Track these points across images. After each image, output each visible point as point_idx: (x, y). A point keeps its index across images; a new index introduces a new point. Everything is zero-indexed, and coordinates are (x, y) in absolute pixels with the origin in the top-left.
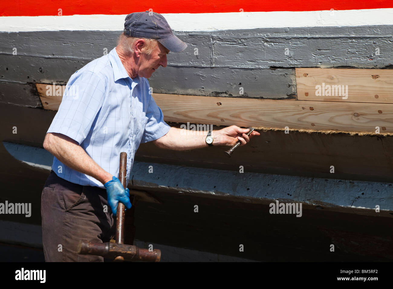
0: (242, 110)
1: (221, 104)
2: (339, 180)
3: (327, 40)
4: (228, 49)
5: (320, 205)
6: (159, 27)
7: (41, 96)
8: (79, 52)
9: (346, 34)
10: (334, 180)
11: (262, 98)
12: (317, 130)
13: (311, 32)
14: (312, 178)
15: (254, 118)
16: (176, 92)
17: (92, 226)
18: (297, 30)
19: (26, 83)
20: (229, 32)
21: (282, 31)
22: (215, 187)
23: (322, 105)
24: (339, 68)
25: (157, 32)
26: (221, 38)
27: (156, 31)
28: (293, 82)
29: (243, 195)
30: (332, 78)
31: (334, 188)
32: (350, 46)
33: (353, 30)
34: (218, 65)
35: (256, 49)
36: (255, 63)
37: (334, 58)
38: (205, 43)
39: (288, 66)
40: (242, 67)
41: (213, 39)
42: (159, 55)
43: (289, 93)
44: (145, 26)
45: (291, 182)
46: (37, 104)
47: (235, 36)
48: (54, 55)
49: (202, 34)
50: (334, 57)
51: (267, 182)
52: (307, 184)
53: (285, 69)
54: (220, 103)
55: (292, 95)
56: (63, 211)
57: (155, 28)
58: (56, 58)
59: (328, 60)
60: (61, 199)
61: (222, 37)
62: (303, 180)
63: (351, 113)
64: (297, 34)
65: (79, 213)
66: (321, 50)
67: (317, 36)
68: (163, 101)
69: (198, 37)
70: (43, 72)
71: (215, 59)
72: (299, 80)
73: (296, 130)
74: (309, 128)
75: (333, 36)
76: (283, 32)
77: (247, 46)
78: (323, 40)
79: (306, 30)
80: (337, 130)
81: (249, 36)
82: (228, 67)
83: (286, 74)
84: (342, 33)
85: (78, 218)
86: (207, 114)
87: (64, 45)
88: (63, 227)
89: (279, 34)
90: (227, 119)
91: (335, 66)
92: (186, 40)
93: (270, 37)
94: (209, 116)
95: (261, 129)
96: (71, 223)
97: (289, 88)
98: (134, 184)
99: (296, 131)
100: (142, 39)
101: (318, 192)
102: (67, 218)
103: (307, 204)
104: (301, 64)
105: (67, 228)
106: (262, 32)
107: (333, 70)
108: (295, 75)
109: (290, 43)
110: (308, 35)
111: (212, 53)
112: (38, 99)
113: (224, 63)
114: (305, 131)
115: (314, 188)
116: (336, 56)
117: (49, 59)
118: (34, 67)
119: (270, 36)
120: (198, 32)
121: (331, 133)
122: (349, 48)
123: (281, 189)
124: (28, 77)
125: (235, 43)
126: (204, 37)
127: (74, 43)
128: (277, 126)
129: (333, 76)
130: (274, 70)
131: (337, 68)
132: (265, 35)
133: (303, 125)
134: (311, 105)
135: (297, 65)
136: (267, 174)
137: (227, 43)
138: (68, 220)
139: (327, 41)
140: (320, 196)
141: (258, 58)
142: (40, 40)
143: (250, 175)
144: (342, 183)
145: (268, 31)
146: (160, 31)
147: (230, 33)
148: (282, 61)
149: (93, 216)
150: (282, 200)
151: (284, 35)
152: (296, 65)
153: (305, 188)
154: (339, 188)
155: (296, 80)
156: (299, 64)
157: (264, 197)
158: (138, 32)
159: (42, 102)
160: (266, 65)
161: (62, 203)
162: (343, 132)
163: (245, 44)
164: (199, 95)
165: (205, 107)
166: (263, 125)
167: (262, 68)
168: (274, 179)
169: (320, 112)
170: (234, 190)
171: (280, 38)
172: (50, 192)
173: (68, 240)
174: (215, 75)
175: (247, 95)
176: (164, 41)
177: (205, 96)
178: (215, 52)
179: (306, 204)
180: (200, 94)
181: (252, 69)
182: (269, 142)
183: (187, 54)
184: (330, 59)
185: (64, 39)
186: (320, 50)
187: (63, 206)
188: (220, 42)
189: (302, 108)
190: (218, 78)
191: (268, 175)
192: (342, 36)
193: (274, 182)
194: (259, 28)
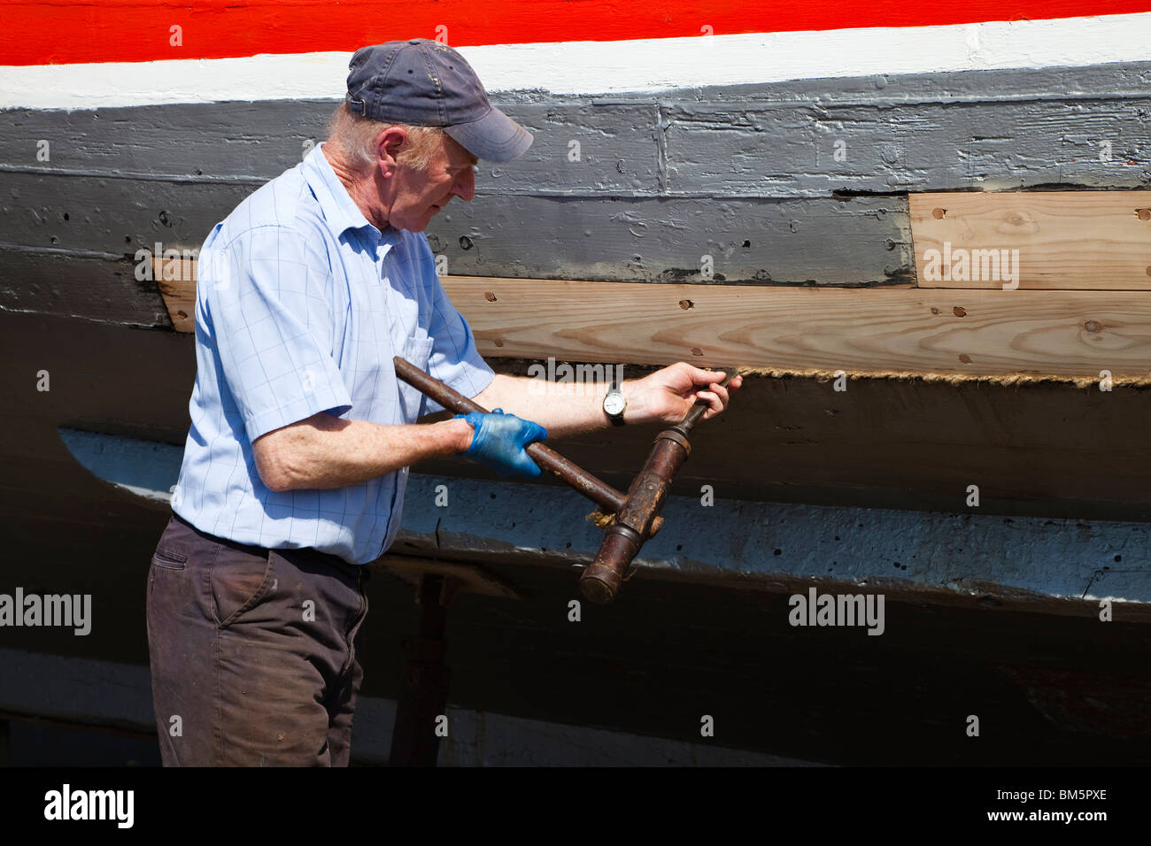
0: (754, 322)
1: (691, 305)
2: (1046, 520)
3: (1001, 109)
4: (710, 144)
5: (991, 594)
6: (449, 91)
7: (166, 294)
8: (273, 164)
9: (1056, 91)
10: (1029, 519)
11: (812, 284)
12: (976, 375)
13: (954, 85)
14: (966, 516)
15: (790, 343)
16: (558, 273)
17: (297, 668)
18: (910, 83)
19: (122, 257)
20: (711, 91)
21: (867, 85)
22: (679, 548)
23: (991, 300)
24: (1037, 189)
25: (441, 106)
26: (687, 112)
27: (439, 103)
28: (903, 235)
29: (763, 570)
30: (1018, 221)
31: (1033, 544)
32: (1070, 125)
33: (1077, 77)
34: (680, 189)
35: (792, 140)
36: (789, 182)
37: (1022, 161)
38: (640, 127)
39: (887, 188)
40: (751, 195)
41: (665, 115)
42: (448, 171)
43: (893, 269)
44: (406, 90)
45: (904, 529)
46: (154, 317)
47: (728, 105)
48: (200, 173)
49: (631, 101)
50: (1024, 158)
51: (834, 530)
52: (952, 532)
53: (877, 199)
54: (689, 301)
55: (901, 272)
56: (212, 626)
57: (434, 95)
58: (208, 183)
59: (1005, 169)
60: (205, 593)
61: (691, 108)
62: (940, 522)
63: (1077, 322)
64: (911, 92)
65: (260, 632)
66: (984, 138)
67: (971, 98)
68: (522, 300)
69: (619, 110)
70: (169, 223)
71: (672, 172)
72: (920, 229)
73: (915, 375)
74: (954, 370)
75: (1018, 96)
76: (869, 89)
77: (764, 133)
78: (991, 108)
79: (938, 81)
80: (1036, 373)
81: (770, 104)
82: (710, 196)
83: (880, 210)
84: (1045, 87)
85: (257, 647)
86: (652, 334)
87: (230, 144)
88: (214, 674)
89: (857, 95)
90: (709, 349)
91: (1025, 185)
92: (583, 121)
93: (831, 104)
94: (656, 339)
95: (813, 373)
96: (238, 661)
97: (892, 252)
98: (442, 543)
99: (916, 378)
100: (397, 129)
101: (985, 556)
102: (226, 647)
103: (954, 591)
104: (924, 181)
105: (225, 676)
106: (809, 90)
107: (1019, 195)
108: (908, 215)
109: (892, 120)
110: (943, 95)
111: (663, 156)
112: (158, 302)
113: (697, 185)
114: (942, 377)
115: (972, 545)
116: (1030, 156)
117: (185, 187)
118: (145, 209)
119: (833, 101)
120: (618, 96)
121: (1018, 383)
122: (1066, 130)
123: (875, 549)
124: (128, 240)
125: (729, 125)
126: (638, 110)
127: (259, 138)
128: (858, 366)
129: (1020, 214)
130: (846, 200)
131: (1032, 191)
132: (818, 99)
133: (934, 359)
134: (958, 301)
135: (912, 184)
136: (834, 508)
137: (706, 124)
138: (228, 653)
139: (1002, 112)
140: (991, 569)
141: (798, 168)
142: (159, 130)
143: (782, 510)
144: (1055, 527)
145: (826, 88)
146: (450, 103)
147: (713, 95)
148: (869, 173)
149: (299, 639)
150: (878, 583)
151: (872, 99)
152: (909, 184)
153: (946, 544)
154: (1047, 543)
155: (910, 228)
156: (920, 183)
157: (826, 573)
158: (386, 107)
159: (170, 311)
160: (823, 186)
161: (209, 604)
162: (1055, 378)
163: (759, 127)
164: (627, 281)
165: (646, 314)
166: (817, 364)
167: (811, 195)
168: (852, 522)
169: (984, 323)
170: (735, 555)
171: (862, 106)
172: (173, 573)
173: (230, 709)
174: (672, 220)
175: (767, 277)
176: (462, 132)
177: (645, 282)
178: (671, 154)
179: (949, 593)
180: (630, 275)
181: (780, 201)
182: (835, 412)
183: (588, 160)
184: (1012, 166)
185: (229, 126)
186: (980, 138)
187: (213, 614)
188: (686, 123)
189: (930, 311)
190: (682, 229)
191: (837, 509)
192: (1044, 94)
193: (852, 531)
194: (798, 80)
